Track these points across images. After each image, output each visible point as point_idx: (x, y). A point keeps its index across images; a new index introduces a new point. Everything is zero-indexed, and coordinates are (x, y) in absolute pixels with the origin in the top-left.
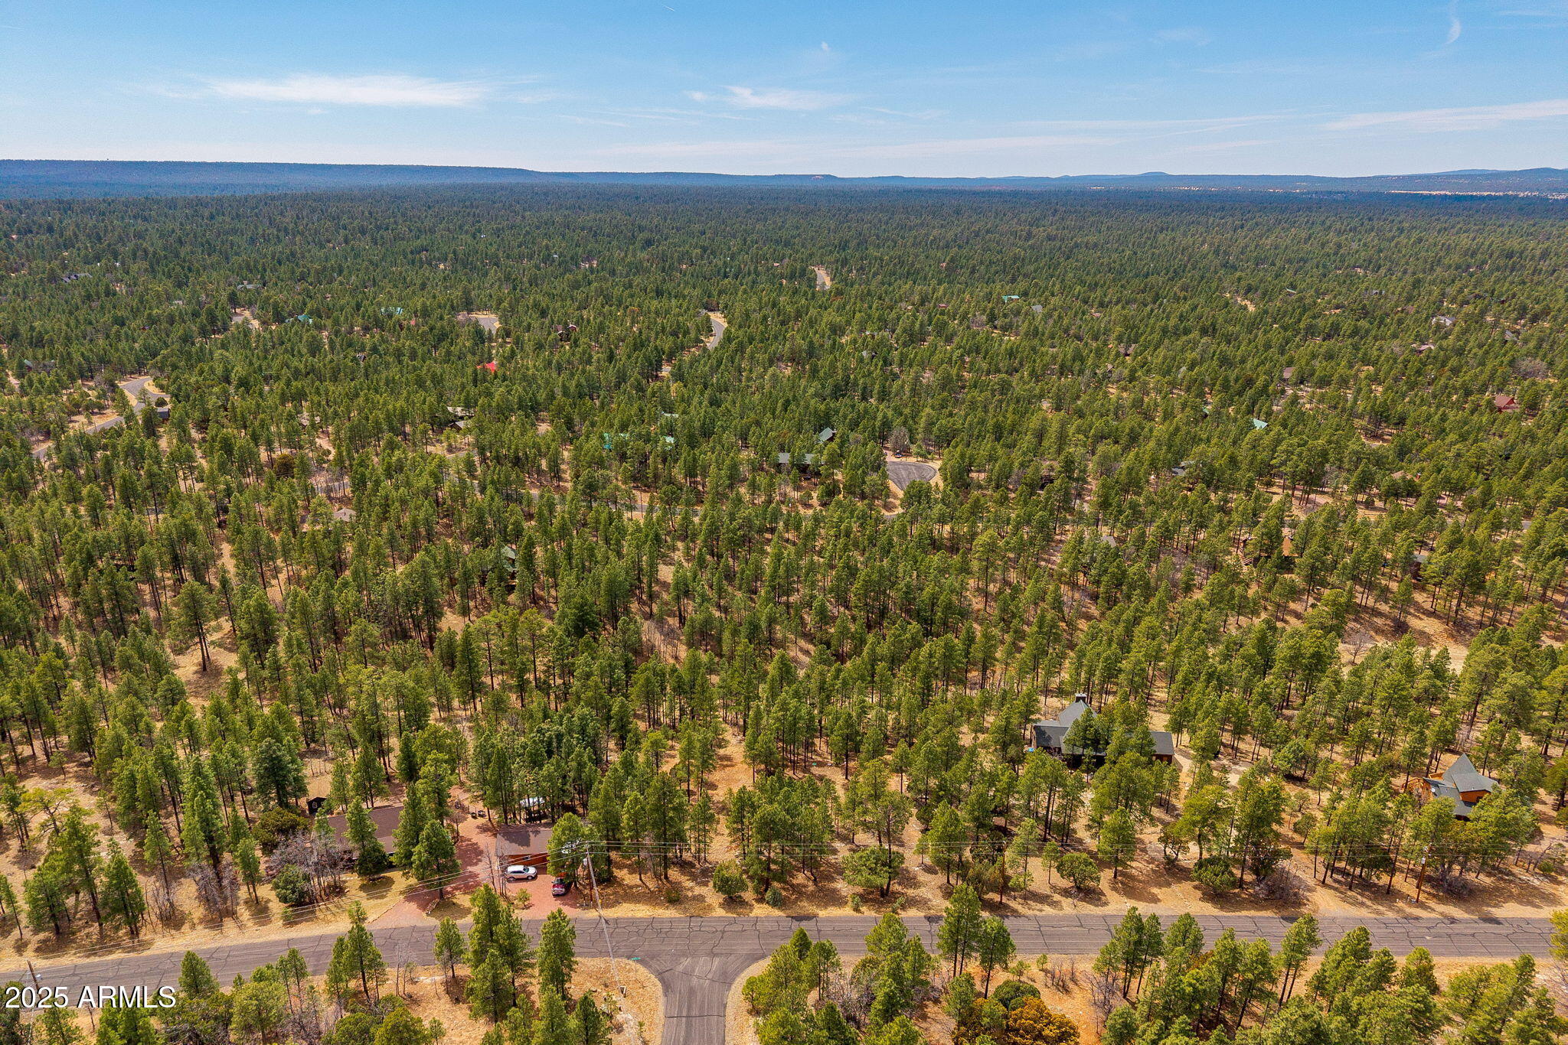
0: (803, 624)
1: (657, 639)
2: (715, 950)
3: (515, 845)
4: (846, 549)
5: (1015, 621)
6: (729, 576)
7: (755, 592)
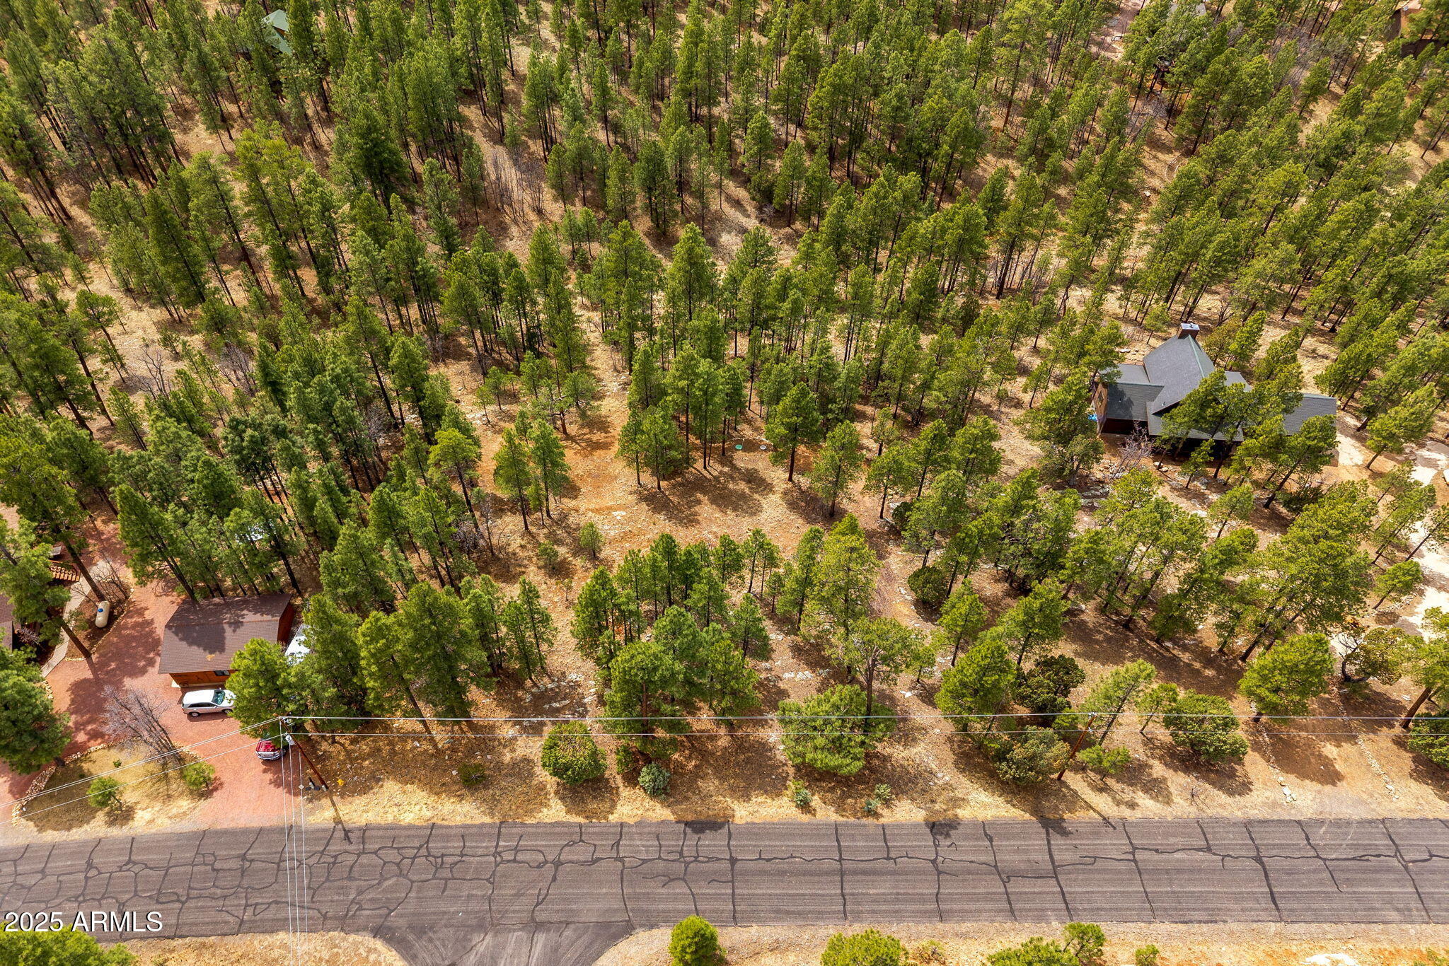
0: (732, 152)
1: (511, 175)
2: (541, 916)
3: (197, 651)
4: (801, 25)
5: (1055, 156)
6: (621, 66)
7: (662, 96)
